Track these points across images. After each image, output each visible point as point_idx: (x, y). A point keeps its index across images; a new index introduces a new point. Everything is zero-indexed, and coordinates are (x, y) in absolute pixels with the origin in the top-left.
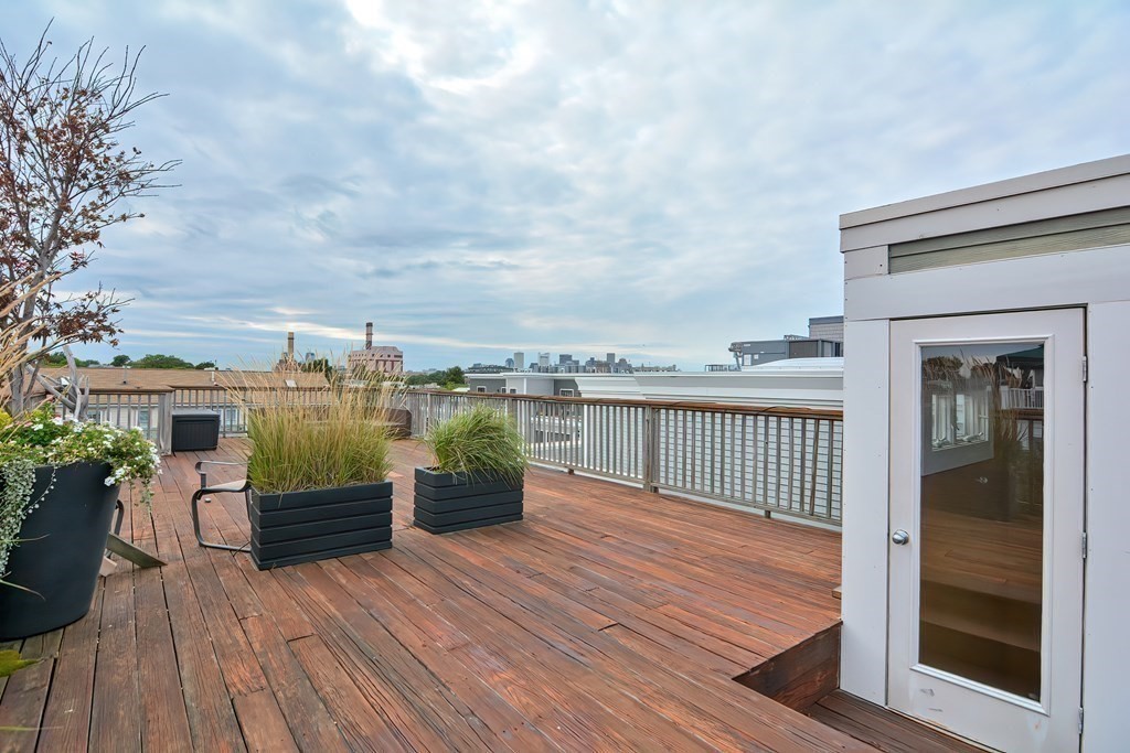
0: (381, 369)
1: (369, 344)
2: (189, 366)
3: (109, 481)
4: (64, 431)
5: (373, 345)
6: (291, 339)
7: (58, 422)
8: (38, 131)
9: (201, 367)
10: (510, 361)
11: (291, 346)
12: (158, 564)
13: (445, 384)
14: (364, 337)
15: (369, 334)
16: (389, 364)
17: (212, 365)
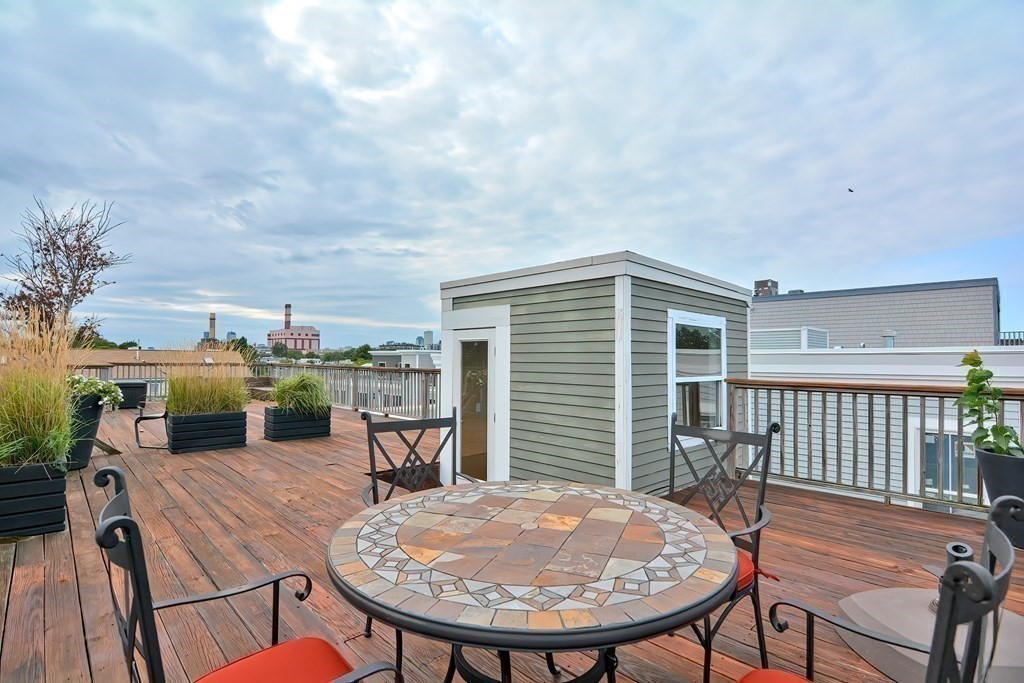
0: (299, 346)
1: (288, 324)
2: (112, 346)
3: (100, 403)
4: (78, 382)
5: (292, 324)
6: (213, 319)
7: (77, 377)
8: (66, 246)
9: (124, 347)
10: (420, 339)
11: (212, 325)
12: (119, 453)
13: (355, 360)
14: (283, 318)
15: (288, 315)
16: (307, 343)
17: (135, 345)
